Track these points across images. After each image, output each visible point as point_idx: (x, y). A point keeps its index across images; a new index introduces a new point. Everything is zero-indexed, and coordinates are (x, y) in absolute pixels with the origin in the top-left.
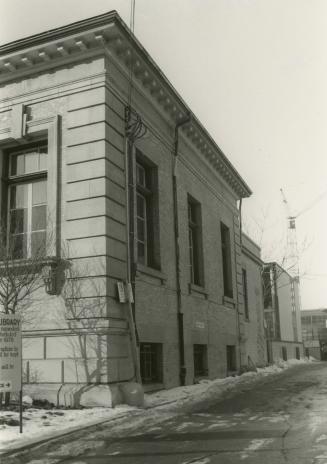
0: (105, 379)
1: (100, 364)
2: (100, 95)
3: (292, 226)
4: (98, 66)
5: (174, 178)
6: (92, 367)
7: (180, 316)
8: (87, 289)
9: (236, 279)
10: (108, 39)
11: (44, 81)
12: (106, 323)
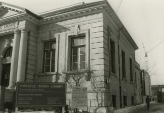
0: (104, 105)
1: (102, 101)
2: (101, 24)
3: (146, 56)
4: (101, 15)
5: (118, 45)
6: (100, 102)
7: (120, 87)
8: (98, 79)
9: (134, 75)
10: (104, 7)
11: (84, 18)
12: (104, 89)
